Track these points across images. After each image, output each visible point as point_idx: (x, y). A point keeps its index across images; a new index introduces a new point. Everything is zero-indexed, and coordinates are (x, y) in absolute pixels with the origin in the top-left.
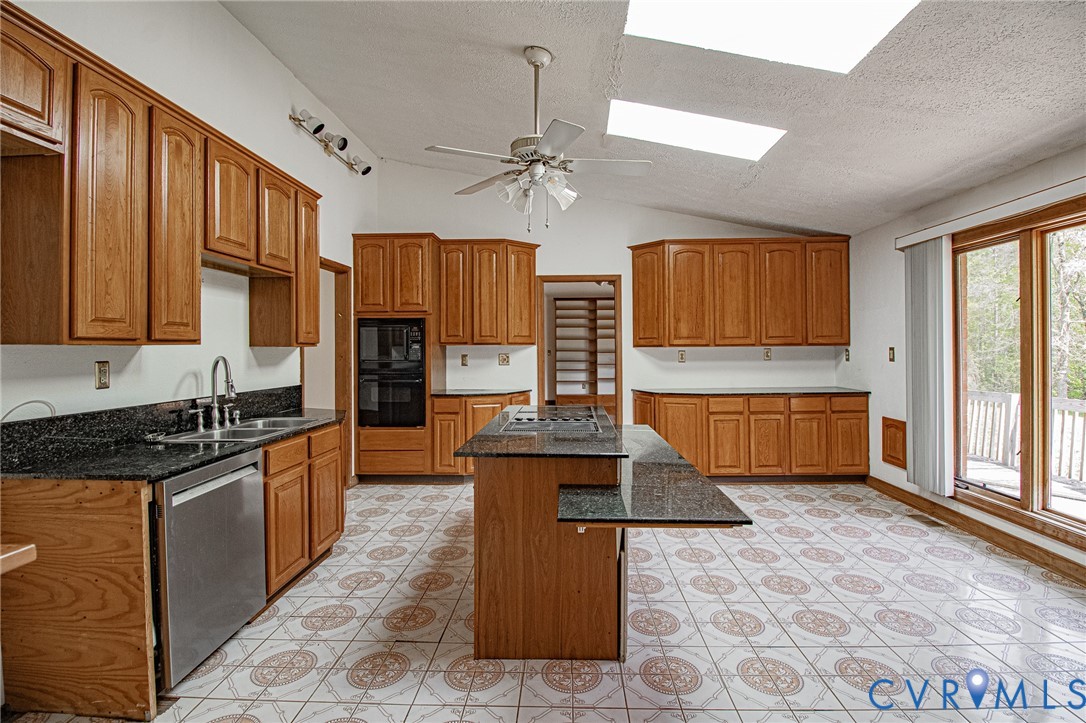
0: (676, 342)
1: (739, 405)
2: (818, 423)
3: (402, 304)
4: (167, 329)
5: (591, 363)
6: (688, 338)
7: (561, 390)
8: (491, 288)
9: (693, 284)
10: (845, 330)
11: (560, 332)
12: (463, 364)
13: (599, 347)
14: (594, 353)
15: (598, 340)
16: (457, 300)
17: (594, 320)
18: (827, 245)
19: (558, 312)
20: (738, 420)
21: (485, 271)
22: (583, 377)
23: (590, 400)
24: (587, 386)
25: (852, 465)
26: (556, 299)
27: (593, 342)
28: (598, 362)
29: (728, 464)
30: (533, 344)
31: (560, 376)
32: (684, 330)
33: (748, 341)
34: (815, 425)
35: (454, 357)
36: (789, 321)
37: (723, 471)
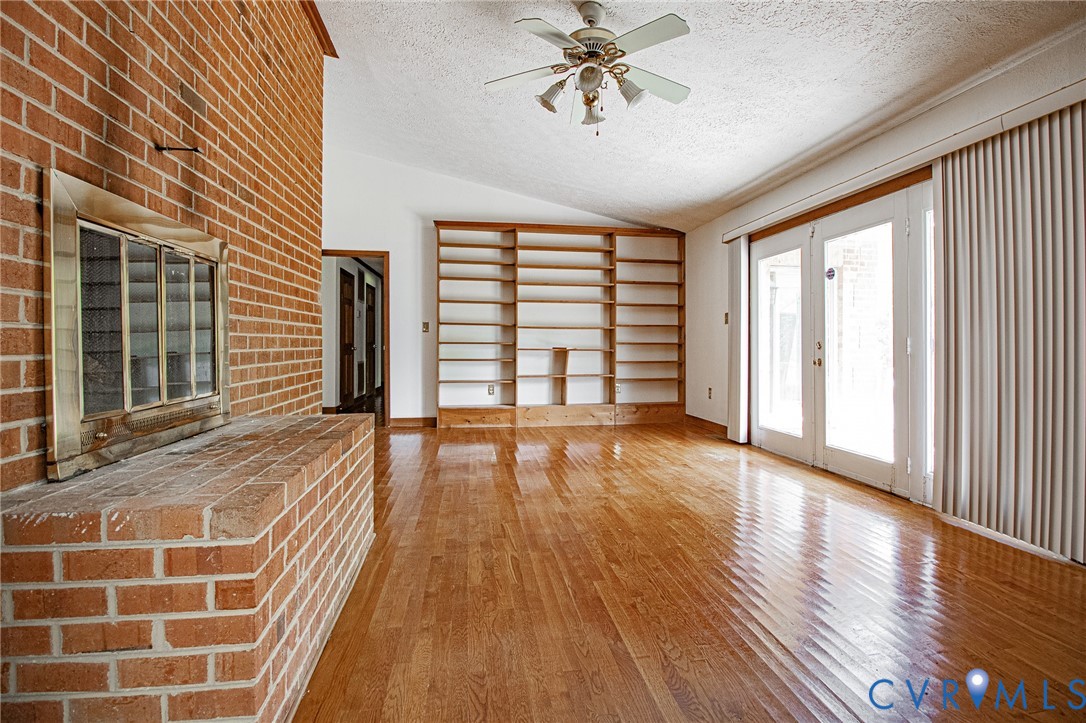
5: (505, 347)
7: (449, 398)
11: (447, 288)
13: (522, 318)
14: (510, 329)
15: (519, 304)
17: (512, 266)
19: (443, 250)
22: (491, 372)
23: (502, 416)
24: (497, 389)
26: (439, 224)
27: (510, 307)
28: (519, 346)
31: (444, 373)
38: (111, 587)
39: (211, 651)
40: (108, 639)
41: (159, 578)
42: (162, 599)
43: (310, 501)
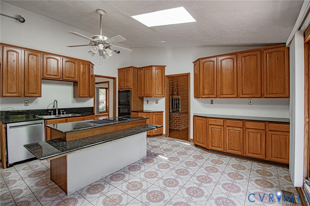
0: (203, 96)
1: (221, 122)
2: (261, 135)
3: (126, 86)
4: (29, 94)
6: (208, 95)
8: (149, 80)
9: (210, 74)
10: (287, 90)
12: (148, 103)
16: (142, 84)
18: (276, 50)
20: (221, 129)
21: (148, 76)
25: (280, 158)
29: (216, 146)
30: (164, 97)
32: (206, 92)
33: (234, 96)
34: (259, 136)
35: (145, 101)
36: (254, 87)
37: (214, 148)
38: (173, 118)
39: (177, 123)
40: (173, 121)
41: (175, 118)
42: (175, 119)
43: (184, 117)
